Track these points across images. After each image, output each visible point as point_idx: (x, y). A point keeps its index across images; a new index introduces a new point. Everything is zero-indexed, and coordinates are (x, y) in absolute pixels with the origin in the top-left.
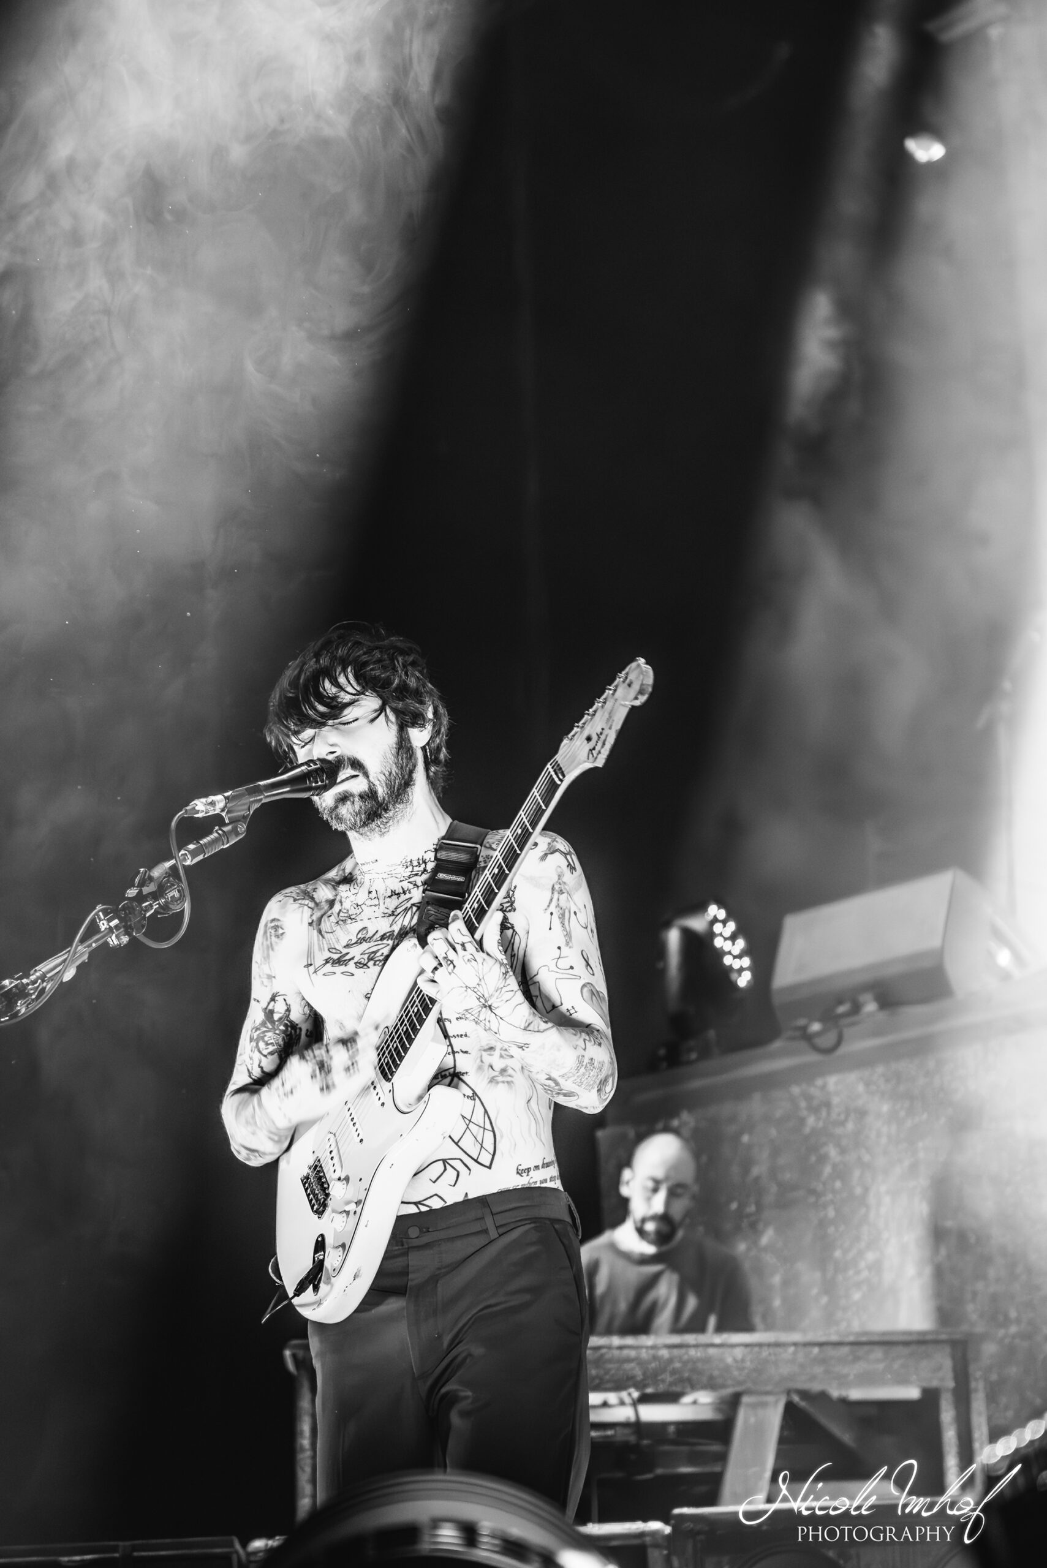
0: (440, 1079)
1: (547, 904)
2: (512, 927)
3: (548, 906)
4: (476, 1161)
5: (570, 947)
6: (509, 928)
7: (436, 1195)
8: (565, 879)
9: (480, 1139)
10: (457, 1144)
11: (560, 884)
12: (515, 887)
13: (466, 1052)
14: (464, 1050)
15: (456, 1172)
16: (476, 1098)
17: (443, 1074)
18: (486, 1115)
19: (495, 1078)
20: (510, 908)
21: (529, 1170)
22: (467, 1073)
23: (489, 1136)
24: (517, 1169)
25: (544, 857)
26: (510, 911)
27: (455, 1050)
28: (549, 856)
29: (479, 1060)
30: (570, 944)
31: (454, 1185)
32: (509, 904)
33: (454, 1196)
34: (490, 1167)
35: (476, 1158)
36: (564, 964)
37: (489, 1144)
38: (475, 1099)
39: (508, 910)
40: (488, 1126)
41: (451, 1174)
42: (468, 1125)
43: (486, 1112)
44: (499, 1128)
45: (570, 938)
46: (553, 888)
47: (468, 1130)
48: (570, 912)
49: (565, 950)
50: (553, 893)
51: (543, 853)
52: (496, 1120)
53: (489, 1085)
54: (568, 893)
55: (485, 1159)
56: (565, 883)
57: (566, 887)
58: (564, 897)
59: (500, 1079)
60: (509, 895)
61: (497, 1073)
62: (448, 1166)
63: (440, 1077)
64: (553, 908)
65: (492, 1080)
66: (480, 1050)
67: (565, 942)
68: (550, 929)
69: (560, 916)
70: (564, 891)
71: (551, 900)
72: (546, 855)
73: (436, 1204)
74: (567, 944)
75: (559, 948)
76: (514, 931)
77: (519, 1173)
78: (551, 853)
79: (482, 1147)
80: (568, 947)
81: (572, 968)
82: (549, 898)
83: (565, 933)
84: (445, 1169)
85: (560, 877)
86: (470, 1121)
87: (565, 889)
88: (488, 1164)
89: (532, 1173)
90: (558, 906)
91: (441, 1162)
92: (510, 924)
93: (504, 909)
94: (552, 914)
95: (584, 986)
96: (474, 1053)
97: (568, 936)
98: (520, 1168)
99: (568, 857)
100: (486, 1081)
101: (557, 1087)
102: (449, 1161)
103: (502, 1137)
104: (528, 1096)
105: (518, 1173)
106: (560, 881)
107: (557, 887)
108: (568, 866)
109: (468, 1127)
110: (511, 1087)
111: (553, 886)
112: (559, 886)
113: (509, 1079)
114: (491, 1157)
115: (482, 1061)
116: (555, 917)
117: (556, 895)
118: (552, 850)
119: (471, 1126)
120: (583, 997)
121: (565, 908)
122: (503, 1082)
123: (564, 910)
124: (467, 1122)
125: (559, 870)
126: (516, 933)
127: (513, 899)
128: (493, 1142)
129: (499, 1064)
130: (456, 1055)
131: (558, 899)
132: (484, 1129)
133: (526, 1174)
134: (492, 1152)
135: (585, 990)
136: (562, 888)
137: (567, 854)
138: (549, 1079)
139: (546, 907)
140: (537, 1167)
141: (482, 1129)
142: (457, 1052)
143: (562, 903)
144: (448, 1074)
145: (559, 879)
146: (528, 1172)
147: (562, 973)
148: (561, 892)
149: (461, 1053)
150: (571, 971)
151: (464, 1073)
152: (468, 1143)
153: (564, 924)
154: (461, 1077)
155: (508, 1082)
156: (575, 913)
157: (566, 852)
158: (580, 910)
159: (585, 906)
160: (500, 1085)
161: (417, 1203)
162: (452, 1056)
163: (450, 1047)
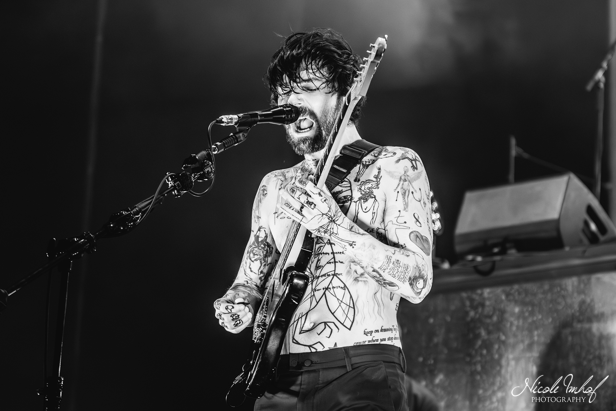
0: (327, 277)
2: (375, 197)
3: (397, 188)
4: (343, 324)
6: (373, 197)
7: (319, 342)
8: (408, 174)
9: (346, 312)
10: (333, 314)
11: (405, 176)
12: (381, 177)
13: (342, 262)
15: (331, 330)
16: (346, 288)
18: (351, 299)
19: (358, 278)
20: (376, 187)
21: (371, 332)
22: (341, 274)
23: (351, 310)
26: (376, 189)
28: (401, 160)
29: (349, 267)
30: (407, 210)
31: (329, 338)
32: (376, 185)
34: (350, 329)
36: (401, 220)
37: (351, 316)
38: (345, 289)
39: (374, 188)
40: (352, 305)
42: (340, 304)
43: (351, 297)
44: (357, 307)
45: (407, 206)
46: (401, 178)
47: (340, 306)
48: (409, 192)
49: (403, 213)
50: (400, 181)
51: (398, 159)
52: (356, 302)
53: (354, 281)
54: (409, 181)
55: (348, 324)
56: (408, 176)
57: (408, 178)
58: (406, 183)
59: (360, 279)
61: (359, 276)
62: (326, 326)
63: (327, 275)
64: (399, 189)
65: (356, 279)
66: (350, 262)
67: (403, 208)
68: (396, 200)
69: (403, 194)
70: (407, 180)
71: (399, 185)
72: (399, 160)
73: (320, 348)
74: (405, 209)
75: (400, 211)
76: (375, 199)
77: (366, 334)
78: (403, 159)
79: (347, 316)
80: (405, 211)
81: (405, 222)
82: (398, 183)
83: (404, 203)
84: (325, 328)
85: (405, 172)
86: (342, 301)
88: (349, 328)
89: (373, 334)
90: (402, 188)
91: (324, 324)
92: (374, 195)
94: (398, 192)
95: (412, 232)
96: (346, 263)
97: (406, 205)
98: (366, 330)
99: (414, 162)
100: (352, 279)
101: (381, 278)
102: (328, 323)
103: (358, 312)
104: (376, 290)
106: (405, 174)
107: (403, 178)
108: (412, 167)
110: (366, 284)
111: (401, 177)
112: (404, 177)
113: (365, 279)
114: (351, 323)
115: (350, 268)
116: (400, 194)
117: (402, 182)
118: (403, 157)
119: (342, 304)
120: (410, 238)
122: (361, 281)
123: (406, 190)
124: (340, 302)
125: (406, 168)
127: (379, 182)
128: (353, 315)
129: (360, 271)
130: (336, 263)
131: (403, 184)
132: (350, 306)
133: (370, 334)
134: (352, 320)
135: (412, 235)
136: (406, 179)
137: (413, 160)
138: (374, 271)
139: (395, 188)
140: (377, 331)
141: (348, 307)
142: (337, 262)
143: (405, 187)
144: (331, 275)
145: (405, 173)
146: (371, 333)
148: (405, 180)
149: (339, 263)
150: (404, 224)
151: (339, 274)
152: (339, 314)
153: (404, 198)
154: (338, 276)
155: (364, 281)
156: (412, 193)
157: (412, 159)
158: (416, 191)
159: (420, 189)
160: (360, 282)
161: (310, 346)
162: (334, 264)
163: (333, 259)
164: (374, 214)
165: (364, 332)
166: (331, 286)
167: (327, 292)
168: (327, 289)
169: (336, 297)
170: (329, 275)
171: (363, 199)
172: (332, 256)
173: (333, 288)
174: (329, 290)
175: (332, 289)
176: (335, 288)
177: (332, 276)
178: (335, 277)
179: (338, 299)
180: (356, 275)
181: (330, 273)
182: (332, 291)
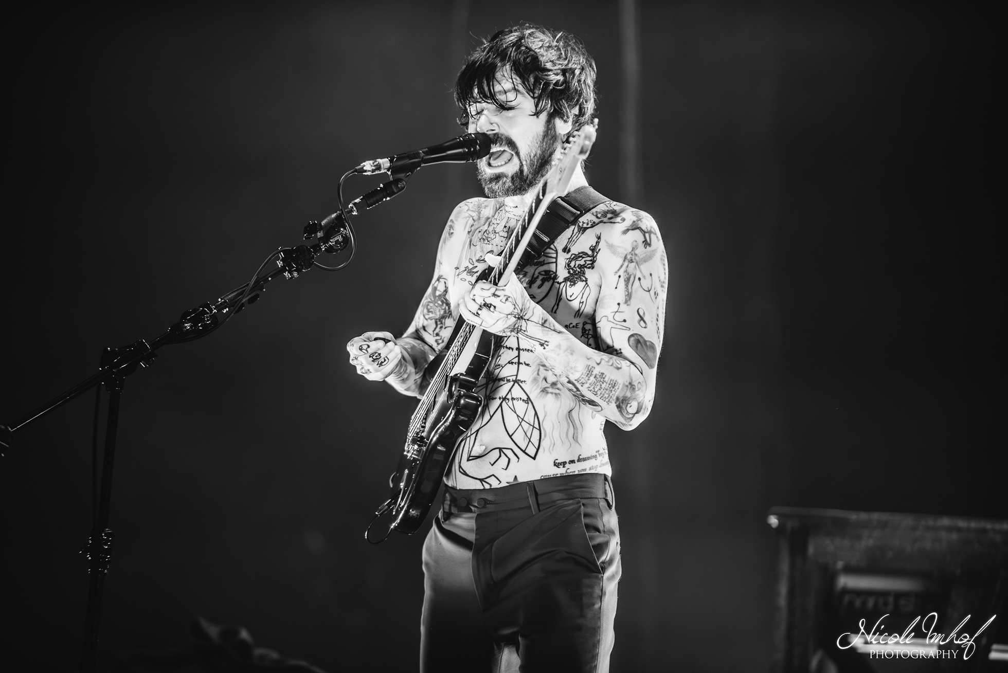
0: (506, 382)
1: (618, 268)
2: (586, 281)
3: (619, 270)
4: (524, 452)
5: (628, 305)
6: (583, 281)
7: (493, 475)
8: (637, 252)
9: (529, 435)
10: (510, 436)
11: (632, 255)
12: (599, 250)
13: (528, 365)
14: (527, 363)
15: (508, 459)
16: (530, 402)
17: (508, 378)
18: (536, 417)
19: (547, 389)
20: (590, 266)
21: (564, 463)
22: (525, 381)
23: (536, 432)
24: (554, 462)
25: (626, 232)
26: (589, 268)
27: (521, 361)
28: (630, 231)
29: (536, 373)
30: (629, 303)
31: (506, 469)
32: (591, 262)
33: (506, 478)
34: (534, 458)
35: (524, 449)
36: (619, 317)
37: (535, 439)
38: (528, 403)
39: (588, 266)
40: (536, 425)
41: (504, 460)
42: (521, 423)
43: (536, 414)
44: (544, 429)
45: (630, 298)
46: (625, 258)
47: (520, 426)
48: (635, 278)
49: (623, 307)
50: (624, 261)
51: (626, 228)
52: (543, 421)
53: (541, 393)
54: (637, 263)
55: (531, 451)
56: (636, 255)
57: (637, 258)
58: (633, 265)
59: (550, 390)
60: (593, 255)
61: (549, 385)
62: (502, 454)
63: (506, 380)
64: (621, 273)
65: (544, 390)
66: (539, 365)
67: (624, 300)
68: (616, 288)
69: (626, 280)
70: (634, 260)
71: (622, 266)
72: (628, 230)
73: (495, 484)
74: (626, 302)
75: (619, 304)
77: (557, 465)
78: (633, 230)
79: (530, 441)
80: (626, 305)
81: (625, 321)
82: (620, 264)
83: (627, 293)
84: (500, 456)
85: (633, 249)
86: (523, 419)
87: (635, 259)
88: (533, 456)
89: (567, 466)
90: (626, 271)
91: (498, 450)
92: (585, 278)
93: (586, 265)
94: (620, 277)
95: (632, 336)
96: (533, 367)
97: (629, 296)
98: (556, 461)
99: (648, 234)
100: (539, 390)
101: (578, 392)
102: (504, 450)
103: (545, 435)
104: (571, 407)
105: (555, 465)
106: (633, 252)
107: (629, 257)
108: (643, 242)
109: (520, 424)
110: (557, 398)
111: (626, 255)
112: (631, 256)
113: (557, 391)
114: (535, 450)
115: (538, 374)
116: (622, 279)
117: (626, 263)
118: (634, 227)
119: (523, 423)
120: (629, 343)
121: (631, 274)
122: (552, 393)
123: (631, 275)
124: (521, 420)
125: (635, 244)
126: (588, 285)
127: (595, 259)
128: (538, 438)
129: (551, 379)
130: (520, 365)
131: (628, 266)
132: (534, 427)
133: (562, 466)
134: (537, 446)
135: (632, 339)
136: (633, 259)
138: (569, 382)
139: (616, 270)
140: (572, 462)
141: (532, 427)
142: (521, 363)
143: (630, 270)
144: (511, 380)
145: (632, 251)
146: (564, 465)
147: (617, 324)
148: (631, 261)
149: (524, 365)
150: (623, 324)
151: (523, 381)
152: (519, 437)
153: (627, 286)
154: (520, 383)
155: (556, 394)
156: (639, 279)
157: (646, 231)
158: (644, 277)
159: (651, 275)
160: (549, 395)
161: (481, 480)
162: (517, 365)
163: (517, 358)
164: (581, 304)
165: (553, 464)
166: (509, 396)
167: (504, 403)
168: (505, 399)
169: (515, 413)
170: (508, 381)
171: (571, 282)
172: (516, 353)
173: (513, 399)
174: (507, 401)
175: (510, 400)
176: (514, 399)
177: (512, 383)
178: (516, 384)
179: (518, 416)
180: (545, 385)
181: (511, 378)
182: (510, 403)
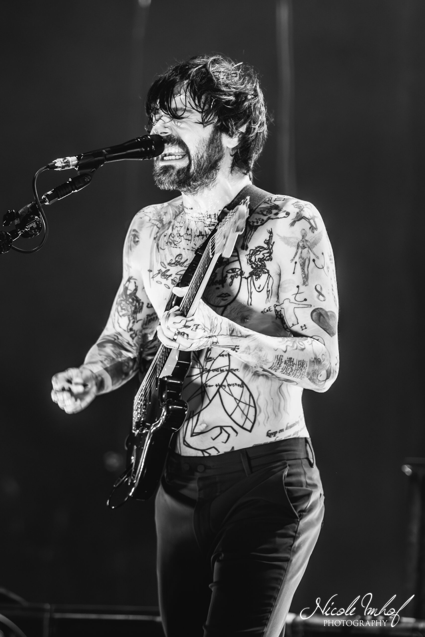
0: (220, 372)
1: (293, 256)
2: (268, 272)
3: (294, 258)
4: (242, 427)
5: (306, 286)
6: (266, 272)
7: (213, 447)
8: (307, 238)
9: (246, 412)
10: (230, 416)
11: (303, 242)
12: (274, 243)
15: (227, 435)
17: (222, 369)
18: (251, 396)
20: (268, 258)
21: (275, 433)
22: (238, 369)
23: (252, 410)
25: (293, 224)
26: (268, 260)
28: (297, 223)
30: (306, 283)
31: (225, 443)
32: (268, 254)
33: (225, 448)
34: (250, 431)
35: (242, 425)
36: (300, 297)
37: (251, 416)
38: (243, 387)
39: (267, 259)
40: (252, 404)
41: (224, 436)
42: (238, 404)
43: (251, 394)
44: (258, 406)
46: (298, 246)
47: (238, 406)
48: (309, 260)
49: (302, 288)
50: (298, 248)
51: (293, 221)
52: (257, 400)
53: (253, 377)
54: (309, 247)
55: (248, 425)
56: (307, 241)
57: (308, 243)
58: (306, 250)
59: (261, 373)
60: (269, 248)
62: (223, 431)
63: (219, 370)
64: (297, 259)
65: (256, 374)
67: (302, 282)
68: (294, 273)
69: (302, 264)
70: (306, 246)
71: (296, 253)
73: (214, 453)
74: (304, 283)
75: (298, 287)
76: (269, 275)
77: (269, 435)
78: (298, 220)
79: (247, 417)
80: (304, 286)
81: (305, 300)
83: (304, 276)
84: (221, 433)
85: (303, 237)
86: (240, 401)
88: (250, 429)
89: (278, 435)
90: (301, 257)
91: (219, 428)
92: (267, 270)
93: (265, 258)
94: (296, 263)
95: (314, 311)
97: (306, 278)
98: (269, 432)
99: (312, 221)
100: (251, 375)
102: (225, 428)
103: (260, 411)
106: (303, 240)
107: (301, 244)
108: (310, 228)
111: (298, 243)
112: (302, 243)
114: (252, 424)
116: (298, 264)
117: (300, 250)
118: (299, 217)
119: (241, 404)
120: (311, 319)
121: (306, 258)
122: (262, 375)
123: (305, 259)
124: (238, 402)
125: (303, 232)
126: (271, 276)
127: (271, 251)
128: (254, 414)
130: (230, 357)
131: (301, 252)
132: (250, 405)
133: (273, 435)
134: (253, 421)
135: (314, 314)
139: (292, 258)
140: (281, 431)
141: (248, 406)
143: (304, 255)
144: (225, 370)
145: (303, 238)
147: (298, 304)
148: (304, 247)
150: (305, 303)
151: (235, 370)
152: (238, 417)
153: (304, 269)
154: (233, 371)
156: (314, 260)
157: (310, 218)
158: (317, 258)
159: (323, 254)
161: (203, 451)
162: (228, 357)
164: (268, 293)
165: (266, 434)
166: (225, 383)
167: (221, 390)
168: (221, 386)
169: (232, 396)
170: (222, 371)
171: (256, 275)
173: (229, 385)
174: (224, 387)
175: (227, 386)
177: (226, 372)
178: (230, 373)
179: (235, 398)
182: (227, 389)
